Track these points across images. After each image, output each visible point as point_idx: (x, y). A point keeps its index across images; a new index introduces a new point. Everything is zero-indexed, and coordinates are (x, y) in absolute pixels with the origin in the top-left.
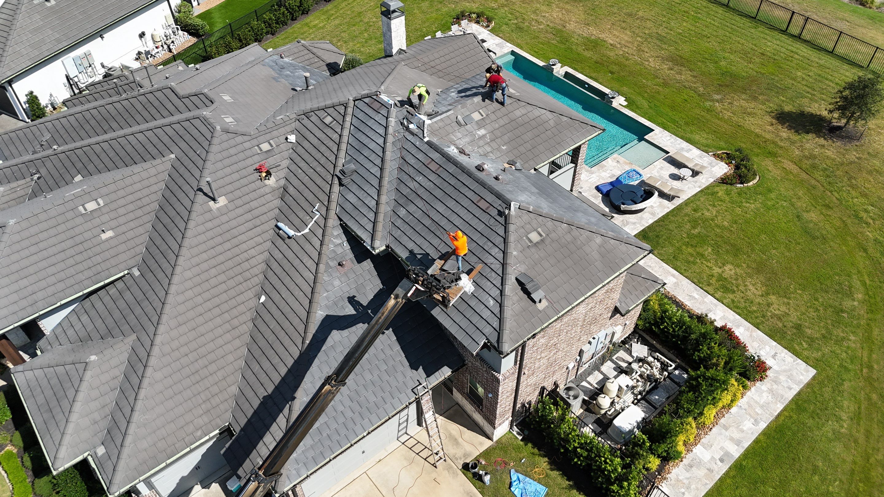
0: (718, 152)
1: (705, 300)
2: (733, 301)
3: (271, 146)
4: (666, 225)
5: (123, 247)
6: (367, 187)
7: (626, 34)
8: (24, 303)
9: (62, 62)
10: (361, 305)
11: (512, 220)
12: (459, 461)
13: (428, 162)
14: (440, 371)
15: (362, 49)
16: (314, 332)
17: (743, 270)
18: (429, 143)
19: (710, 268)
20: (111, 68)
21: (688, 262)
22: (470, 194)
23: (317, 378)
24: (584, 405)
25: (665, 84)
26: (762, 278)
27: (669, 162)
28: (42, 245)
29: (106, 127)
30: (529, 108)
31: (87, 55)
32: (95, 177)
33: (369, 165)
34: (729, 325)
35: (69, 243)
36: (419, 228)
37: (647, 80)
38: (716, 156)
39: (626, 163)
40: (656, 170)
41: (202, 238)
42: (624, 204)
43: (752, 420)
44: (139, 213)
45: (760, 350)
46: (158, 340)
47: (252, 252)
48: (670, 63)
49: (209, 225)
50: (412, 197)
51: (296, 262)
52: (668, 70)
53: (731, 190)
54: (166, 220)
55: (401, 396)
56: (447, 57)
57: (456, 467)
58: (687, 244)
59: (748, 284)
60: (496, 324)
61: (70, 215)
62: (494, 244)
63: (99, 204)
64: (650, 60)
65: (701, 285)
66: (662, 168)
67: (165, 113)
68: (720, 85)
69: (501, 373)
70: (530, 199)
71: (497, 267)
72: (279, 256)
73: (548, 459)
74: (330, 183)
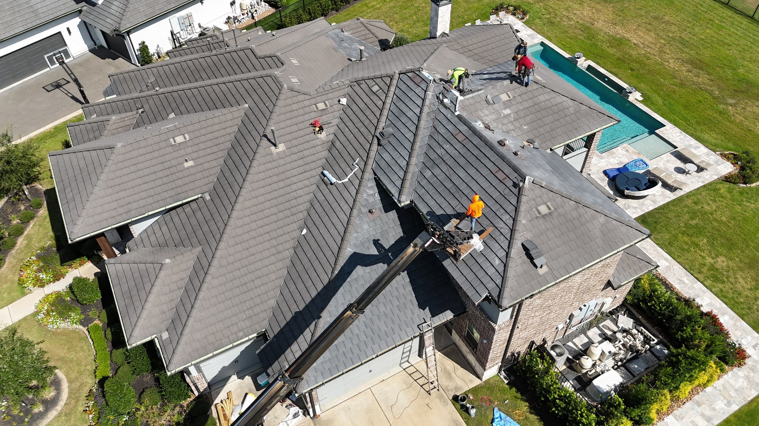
0: (726, 152)
1: (695, 285)
2: (721, 290)
3: (326, 106)
4: (665, 213)
5: (199, 176)
6: (400, 149)
7: (650, 36)
8: (121, 210)
9: (169, 20)
10: (384, 248)
11: (525, 192)
12: (450, 392)
13: (456, 133)
14: (443, 313)
15: (410, 30)
16: (342, 265)
17: (735, 263)
18: (459, 117)
19: (704, 258)
20: (206, 29)
21: (683, 249)
22: (490, 165)
23: (340, 303)
24: (567, 363)
25: (682, 85)
26: (753, 273)
27: (676, 156)
28: (140, 166)
29: (197, 76)
30: (553, 94)
31: (189, 16)
32: (185, 116)
33: (404, 130)
34: (715, 312)
35: (160, 167)
36: (441, 189)
37: (665, 79)
38: (723, 156)
39: (634, 153)
40: (662, 162)
41: (262, 176)
42: (628, 189)
43: (725, 401)
44: (215, 149)
45: (742, 338)
46: (218, 254)
47: (301, 192)
48: (689, 66)
49: (269, 166)
50: (438, 161)
51: (335, 205)
52: (687, 72)
53: (733, 189)
54: (236, 158)
55: (408, 330)
56: (484, 43)
57: (447, 397)
58: (683, 233)
59: (739, 277)
60: (499, 281)
61: (163, 144)
62: (506, 211)
63: (185, 139)
64: (671, 61)
65: (692, 272)
66: (668, 161)
67: (244, 69)
68: (735, 91)
69: (498, 324)
70: (543, 175)
71: (507, 232)
72: (321, 198)
73: (529, 403)
74: (370, 142)
